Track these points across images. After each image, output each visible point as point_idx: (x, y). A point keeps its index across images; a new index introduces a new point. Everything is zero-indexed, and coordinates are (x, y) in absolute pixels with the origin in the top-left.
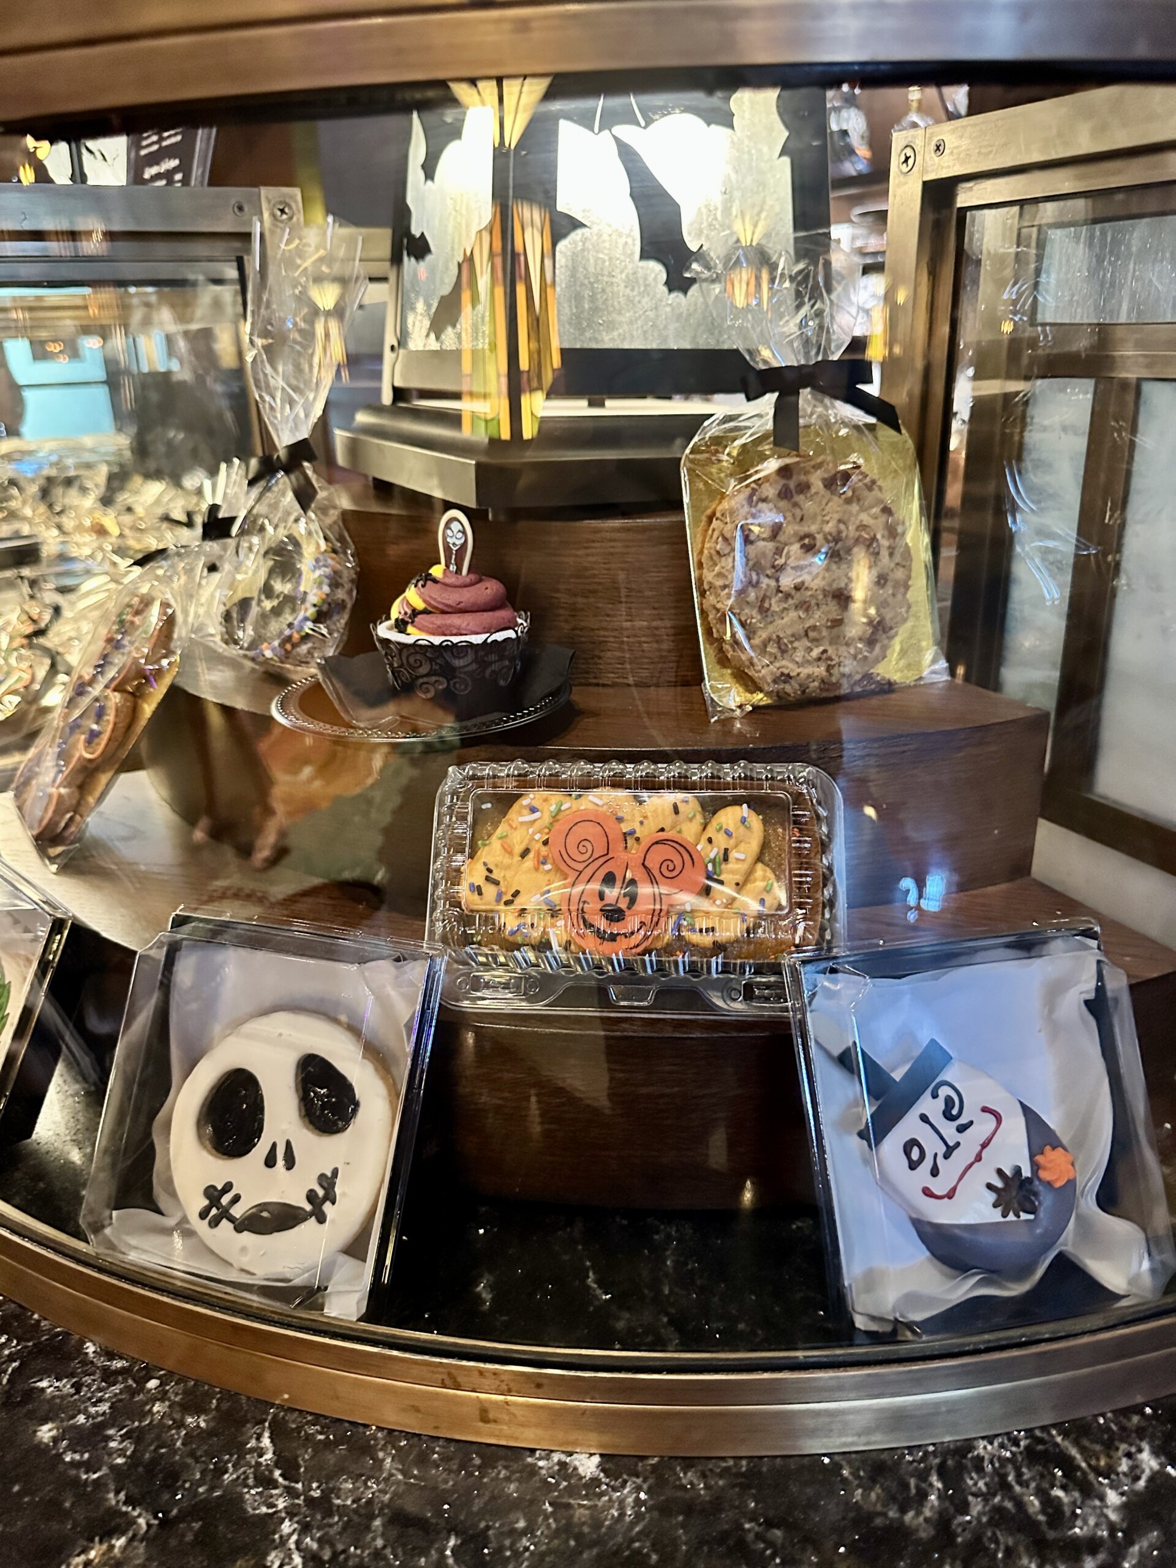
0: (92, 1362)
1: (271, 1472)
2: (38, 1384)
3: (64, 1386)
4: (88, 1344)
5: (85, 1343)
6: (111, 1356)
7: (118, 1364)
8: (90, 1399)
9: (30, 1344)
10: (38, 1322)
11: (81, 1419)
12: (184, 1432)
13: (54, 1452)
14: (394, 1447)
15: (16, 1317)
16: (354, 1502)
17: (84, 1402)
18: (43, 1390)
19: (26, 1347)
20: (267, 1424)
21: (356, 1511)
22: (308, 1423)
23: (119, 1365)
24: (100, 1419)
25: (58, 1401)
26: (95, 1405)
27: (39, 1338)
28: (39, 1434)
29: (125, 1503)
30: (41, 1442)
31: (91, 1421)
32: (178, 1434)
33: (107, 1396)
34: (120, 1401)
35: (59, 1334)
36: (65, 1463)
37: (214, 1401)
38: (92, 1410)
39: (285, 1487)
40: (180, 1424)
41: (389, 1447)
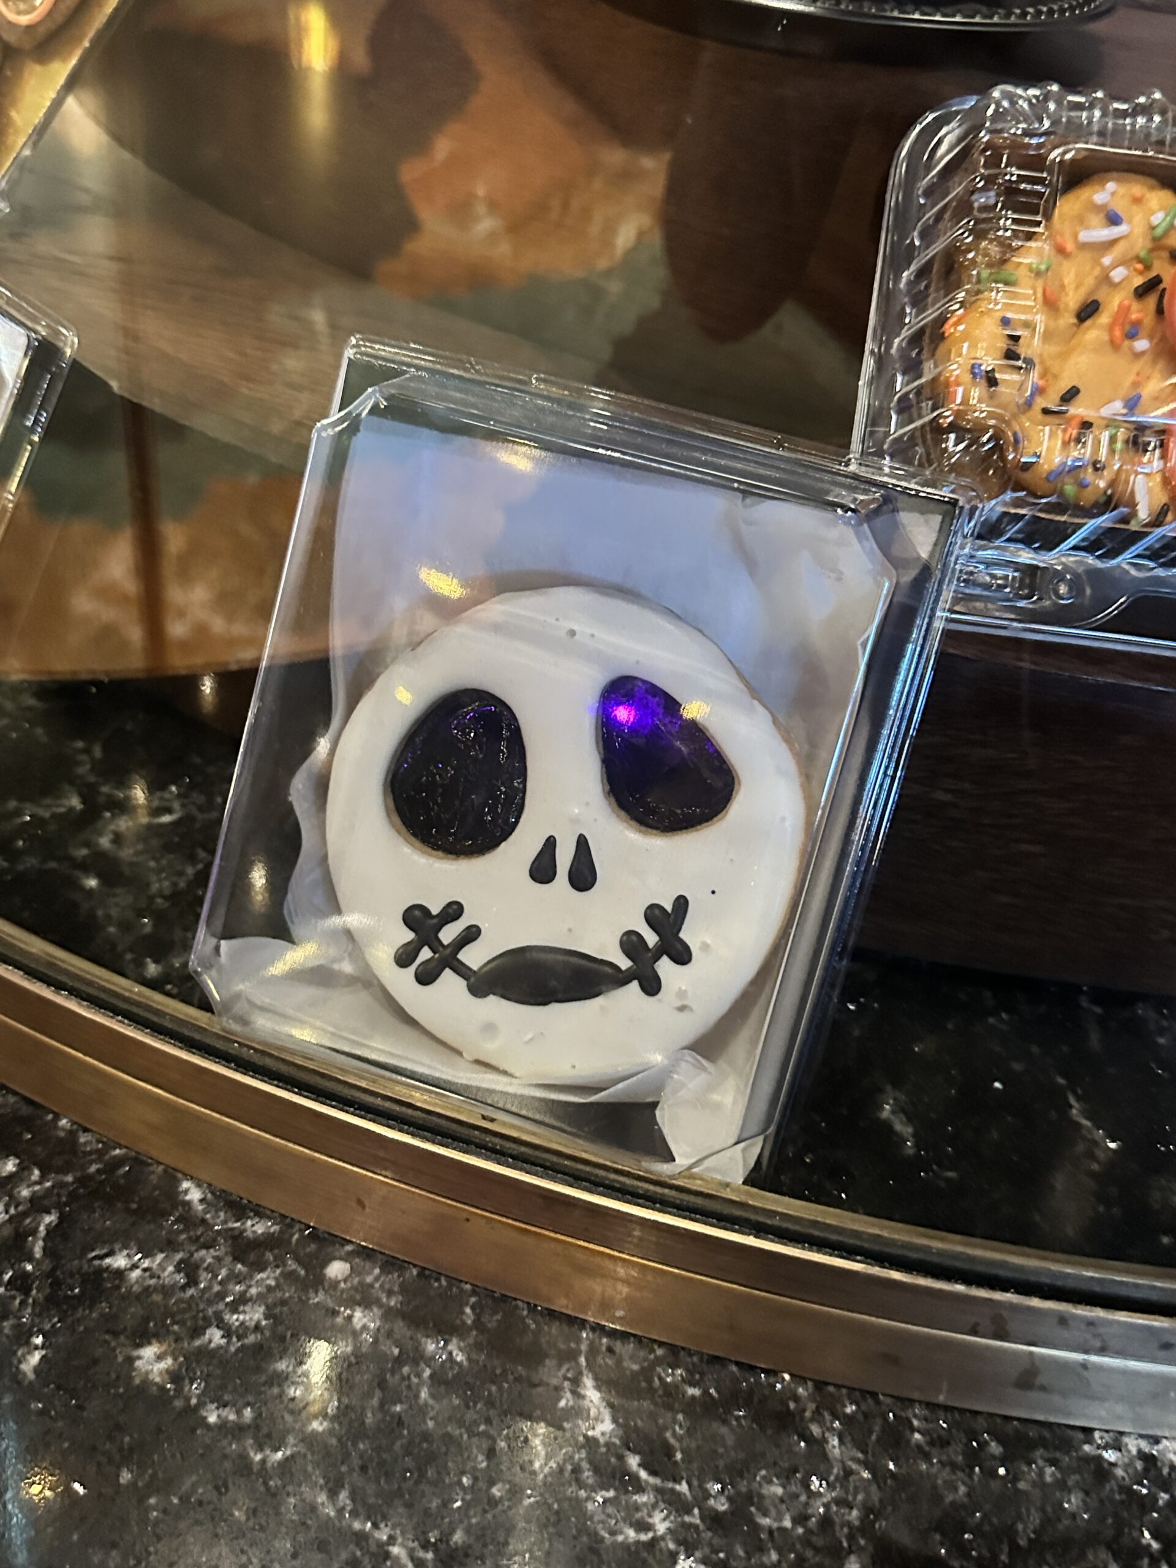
0: (203, 1221)
1: (621, 1458)
2: (108, 1261)
3: (162, 1267)
4: (186, 1185)
5: (178, 1182)
6: (239, 1209)
7: (257, 1227)
8: (221, 1296)
9: (70, 1178)
10: (73, 1135)
11: (215, 1337)
12: (427, 1372)
13: (178, 1403)
14: (835, 1416)
15: (27, 1123)
16: (796, 1521)
17: (210, 1303)
18: (120, 1274)
19: (63, 1185)
20: (582, 1360)
21: (806, 1541)
22: (658, 1361)
23: (260, 1229)
24: (251, 1339)
25: (157, 1298)
26: (234, 1307)
27: (84, 1168)
28: (138, 1363)
29: (354, 1514)
30: (146, 1382)
31: (235, 1344)
32: (419, 1375)
33: (253, 1291)
34: (283, 1303)
35: (120, 1162)
36: (208, 1427)
37: (468, 1310)
38: (234, 1319)
39: (658, 1490)
40: (417, 1357)
41: (827, 1417)
